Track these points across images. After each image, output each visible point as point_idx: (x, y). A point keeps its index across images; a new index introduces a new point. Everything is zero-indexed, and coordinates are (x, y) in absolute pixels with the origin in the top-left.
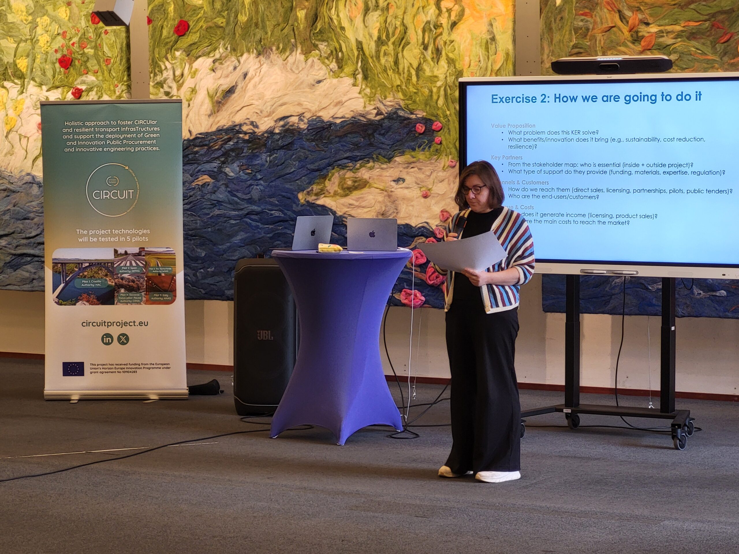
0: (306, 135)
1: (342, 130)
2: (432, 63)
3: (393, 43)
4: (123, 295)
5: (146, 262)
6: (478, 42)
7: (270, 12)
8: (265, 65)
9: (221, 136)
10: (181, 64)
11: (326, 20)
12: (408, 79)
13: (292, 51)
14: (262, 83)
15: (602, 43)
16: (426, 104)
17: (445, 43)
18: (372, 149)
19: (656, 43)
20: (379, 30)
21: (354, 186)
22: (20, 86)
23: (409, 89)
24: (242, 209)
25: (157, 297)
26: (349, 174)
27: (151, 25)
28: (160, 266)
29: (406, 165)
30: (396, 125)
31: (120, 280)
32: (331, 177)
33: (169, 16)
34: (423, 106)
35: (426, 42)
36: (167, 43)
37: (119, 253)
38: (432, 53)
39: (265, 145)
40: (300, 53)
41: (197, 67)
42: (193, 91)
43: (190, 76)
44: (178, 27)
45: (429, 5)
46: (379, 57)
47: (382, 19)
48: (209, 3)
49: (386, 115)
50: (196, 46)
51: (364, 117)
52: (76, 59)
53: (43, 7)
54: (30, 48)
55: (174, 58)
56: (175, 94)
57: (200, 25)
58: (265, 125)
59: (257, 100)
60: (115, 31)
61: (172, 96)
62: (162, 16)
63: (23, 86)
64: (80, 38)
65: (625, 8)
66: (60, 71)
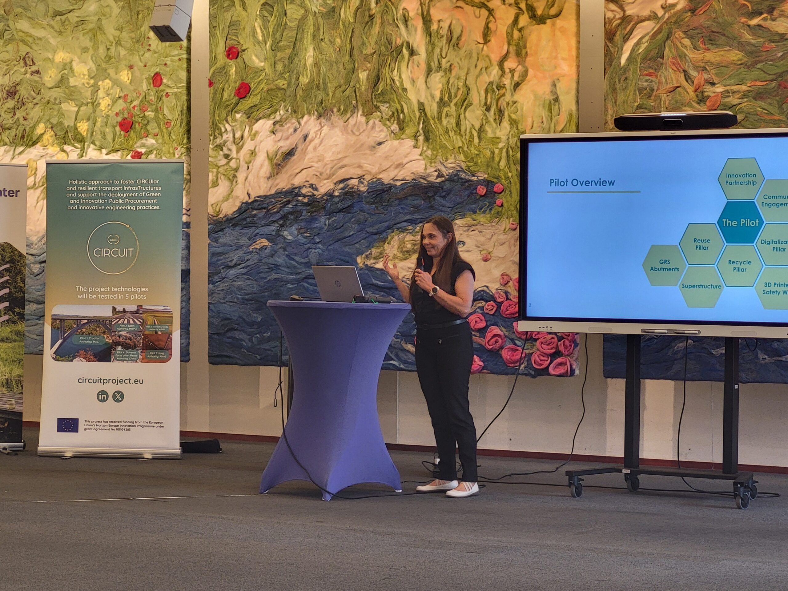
0: (366, 197)
2: (494, 124)
3: (456, 105)
4: (119, 352)
5: (143, 320)
6: (541, 103)
7: (332, 74)
8: (325, 127)
9: (280, 199)
10: (241, 126)
11: (388, 81)
12: (469, 141)
13: (353, 113)
14: (322, 145)
15: (667, 103)
16: (488, 166)
17: (508, 104)
19: (722, 103)
20: (442, 91)
21: (413, 249)
22: (79, 150)
23: (471, 151)
25: (153, 355)
26: (409, 238)
27: (212, 88)
28: (157, 324)
29: (467, 228)
30: (457, 187)
31: (118, 338)
32: (391, 240)
33: (231, 78)
34: (485, 168)
35: (488, 103)
36: (228, 105)
37: (117, 310)
38: (495, 114)
39: (324, 208)
40: (361, 115)
41: (257, 129)
42: (253, 153)
43: (250, 139)
44: (239, 89)
45: (492, 65)
46: (441, 118)
47: (444, 80)
48: (271, 65)
49: (447, 177)
50: (256, 109)
51: (425, 179)
52: (136, 122)
53: (106, 70)
54: (91, 111)
55: (235, 120)
56: (235, 156)
57: (262, 86)
58: (325, 187)
59: (317, 162)
60: (176, 94)
61: (232, 159)
62: (224, 79)
63: (83, 149)
64: (141, 101)
65: (691, 68)
66: (120, 135)
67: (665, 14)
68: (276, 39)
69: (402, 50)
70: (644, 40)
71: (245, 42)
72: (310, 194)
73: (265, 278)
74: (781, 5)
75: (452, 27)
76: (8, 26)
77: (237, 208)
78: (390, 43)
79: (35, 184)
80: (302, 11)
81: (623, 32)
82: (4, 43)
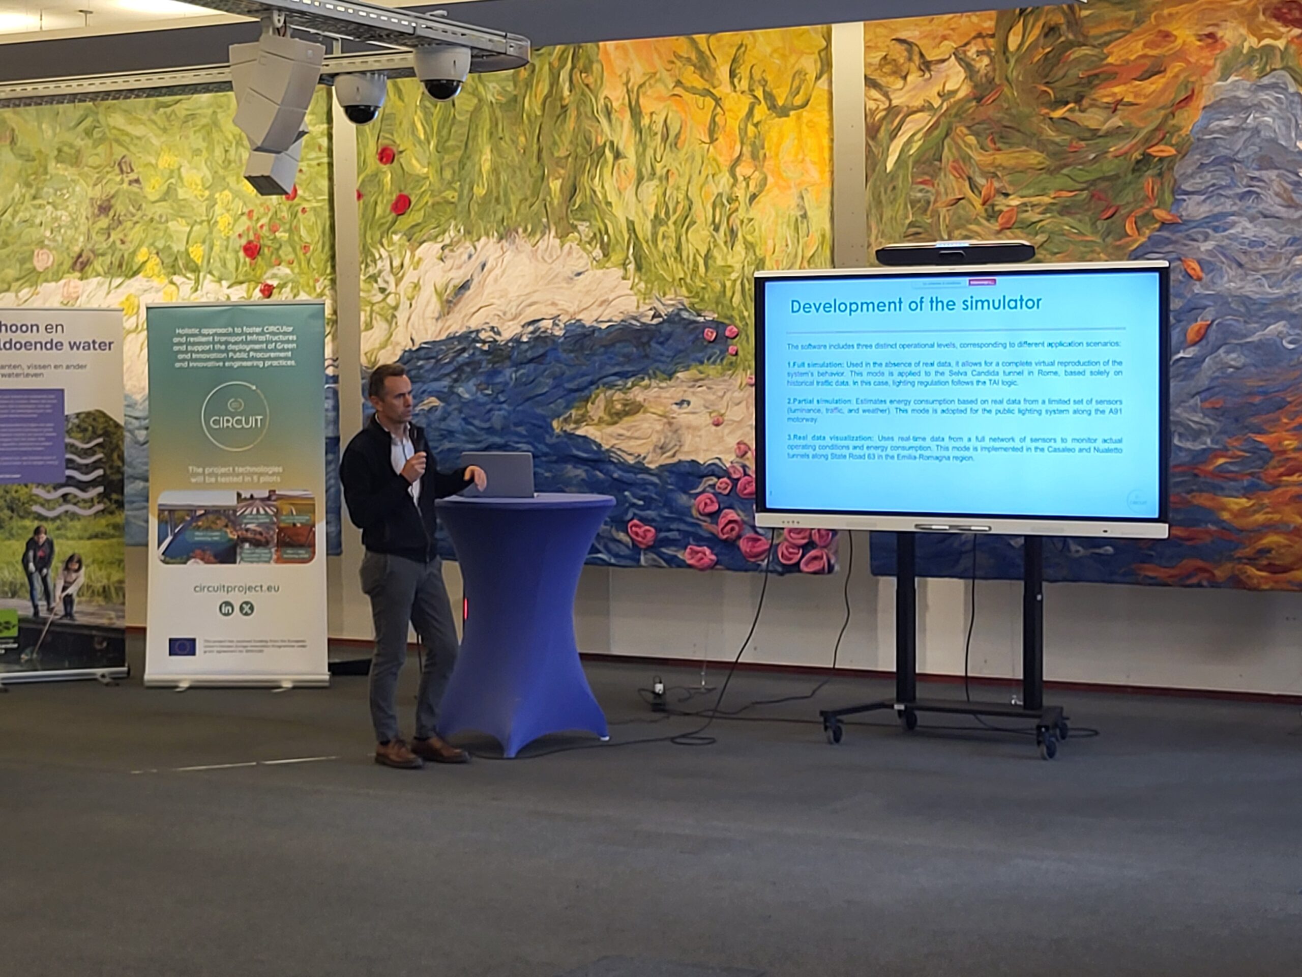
0: (562, 343)
1: (609, 338)
2: (725, 249)
3: (675, 223)
6: (786, 220)
7: (515, 183)
8: (509, 253)
10: (400, 252)
11: (588, 192)
12: (693, 270)
13: (543, 234)
14: (505, 276)
15: (947, 221)
16: (717, 303)
17: (742, 222)
19: (1017, 220)
20: (656, 206)
21: (624, 410)
22: (193, 282)
23: (694, 282)
26: (618, 396)
27: (361, 201)
29: (692, 384)
32: (595, 399)
33: (385, 189)
34: (714, 306)
35: (717, 220)
36: (382, 224)
38: (725, 234)
39: (509, 357)
40: (554, 237)
41: (421, 256)
42: (417, 286)
43: (412, 268)
44: (396, 202)
45: (720, 171)
46: (656, 241)
47: (660, 191)
48: (437, 171)
50: (418, 228)
51: (638, 321)
52: (265, 245)
53: (224, 179)
54: (207, 231)
55: (391, 243)
56: (393, 291)
57: (425, 200)
58: (509, 331)
59: (499, 299)
60: (314, 209)
61: (389, 294)
62: (376, 189)
63: (197, 281)
64: (271, 219)
65: (977, 174)
66: (245, 262)
67: (942, 104)
68: (442, 137)
69: (604, 152)
70: (916, 138)
71: (402, 141)
72: (491, 339)
74: (1093, 91)
75: (668, 121)
76: (98, 122)
77: (397, 358)
78: (589, 143)
79: (137, 326)
80: (475, 101)
81: (889, 126)
82: (93, 144)
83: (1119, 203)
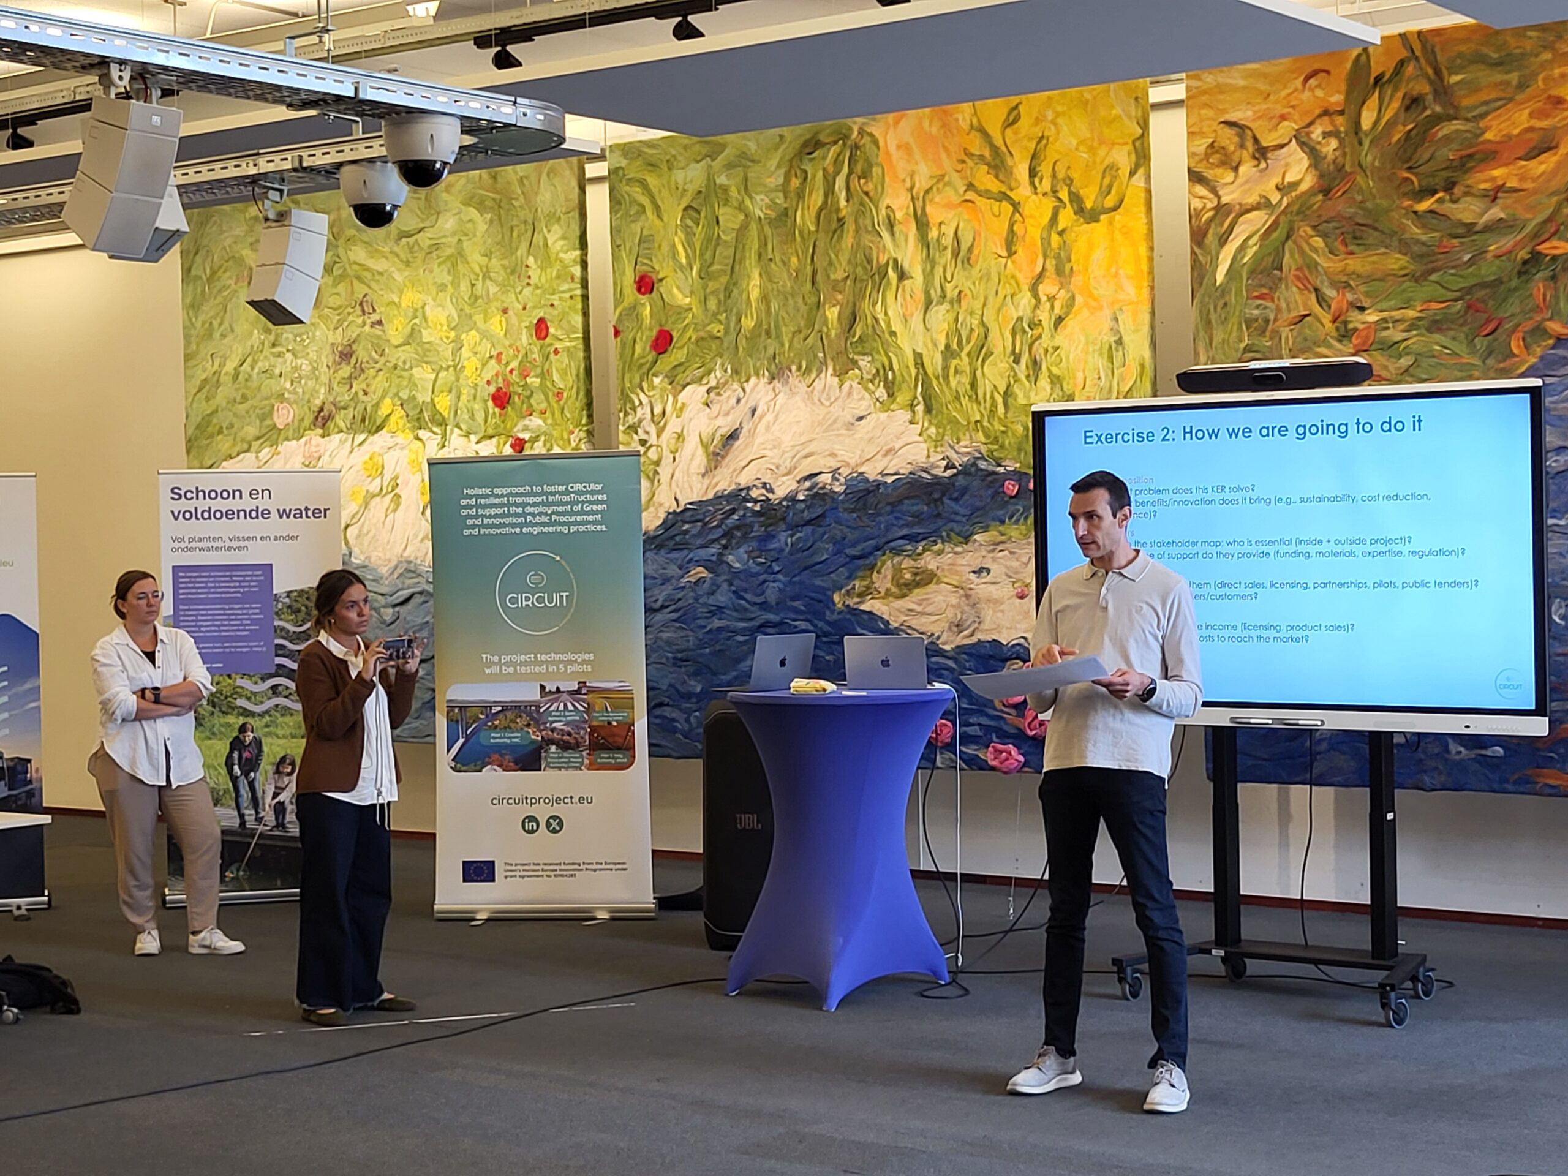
0: (843, 501)
1: (895, 494)
2: (1027, 383)
3: (969, 354)
6: (1097, 348)
7: (787, 312)
8: (781, 395)
10: (662, 397)
11: (869, 321)
12: (991, 411)
13: (819, 372)
14: (778, 423)
15: (1290, 342)
16: (1020, 450)
17: (1046, 351)
18: (940, 522)
19: (1376, 340)
20: (947, 334)
21: (914, 580)
22: (440, 437)
23: (992, 425)
24: (752, 619)
26: (907, 563)
27: (619, 339)
29: (992, 547)
30: (975, 483)
32: (881, 568)
33: (644, 324)
34: (1016, 453)
35: (1017, 350)
38: (1027, 367)
39: (784, 519)
40: (831, 375)
41: (684, 401)
43: (674, 416)
44: (657, 339)
45: (1020, 291)
46: (948, 376)
47: (951, 317)
48: (700, 301)
50: (681, 369)
51: (928, 473)
52: (516, 393)
53: (471, 317)
54: (453, 378)
55: (652, 387)
56: (655, 443)
57: (688, 335)
58: (783, 488)
59: (771, 450)
60: (568, 349)
61: (651, 446)
62: (634, 324)
63: (444, 436)
64: (521, 362)
65: (1326, 284)
66: (494, 413)
67: (1282, 199)
68: (706, 261)
69: (887, 272)
70: (1251, 242)
71: (662, 268)
72: (763, 498)
73: (705, 627)
74: (1466, 177)
75: (960, 233)
76: (339, 257)
77: (661, 522)
78: (869, 261)
79: (381, 489)
80: (742, 217)
81: (1219, 229)
82: (334, 281)
83: (1501, 315)
